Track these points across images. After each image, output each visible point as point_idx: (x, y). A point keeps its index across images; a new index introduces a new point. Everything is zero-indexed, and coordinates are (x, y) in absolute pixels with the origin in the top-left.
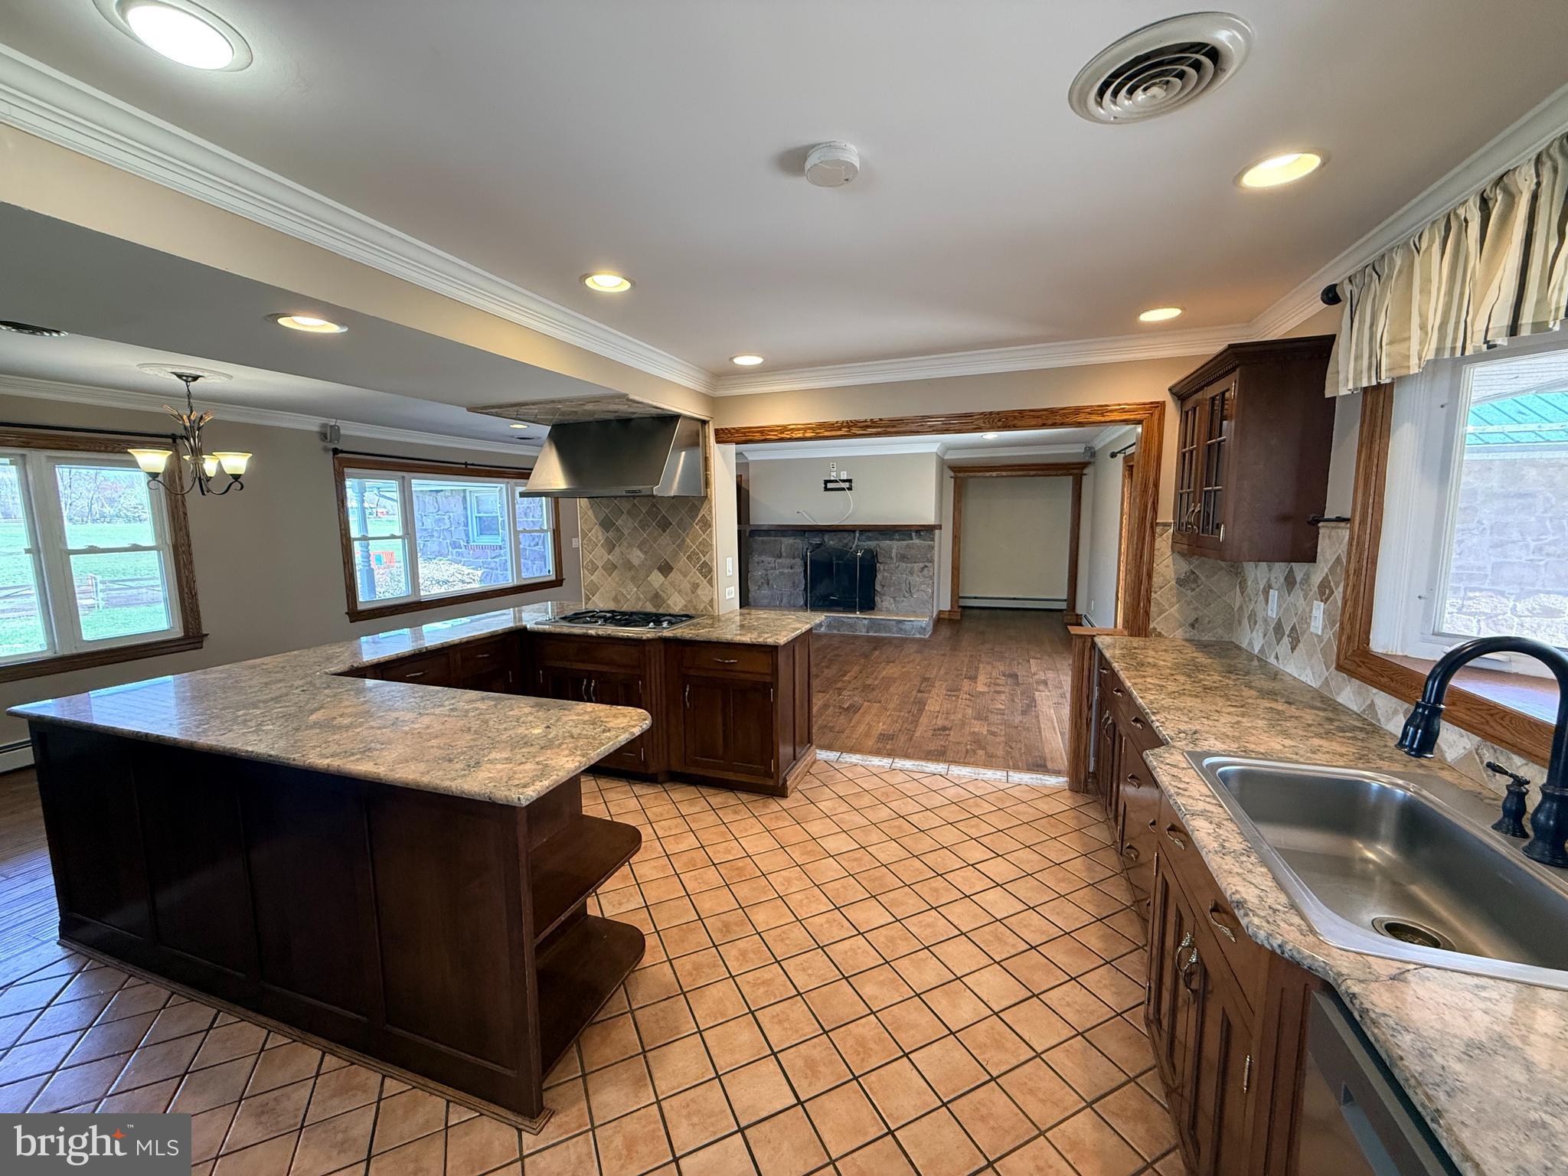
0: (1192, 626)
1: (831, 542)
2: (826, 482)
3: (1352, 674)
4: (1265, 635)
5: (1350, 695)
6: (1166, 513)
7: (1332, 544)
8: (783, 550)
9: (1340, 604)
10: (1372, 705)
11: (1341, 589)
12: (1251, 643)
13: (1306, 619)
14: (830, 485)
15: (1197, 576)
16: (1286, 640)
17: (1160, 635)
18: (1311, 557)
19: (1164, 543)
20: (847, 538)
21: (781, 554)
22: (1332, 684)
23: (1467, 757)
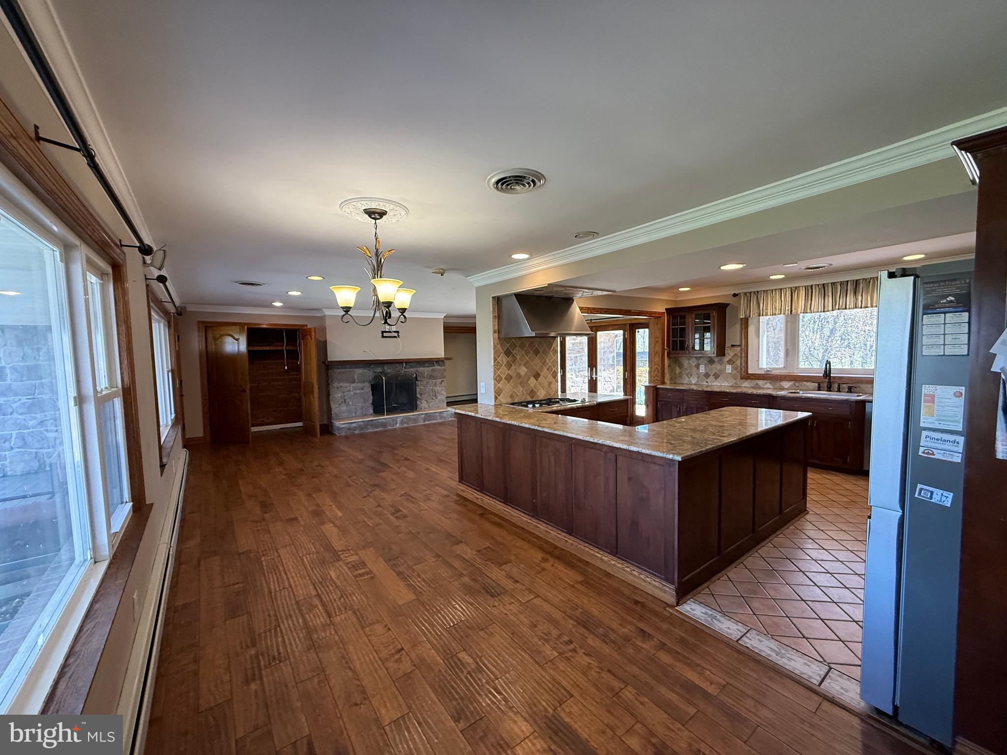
1: (389, 370)
2: (383, 332)
3: (747, 379)
4: (698, 378)
5: (746, 384)
7: (732, 352)
8: (356, 377)
9: (739, 365)
11: (738, 361)
12: (689, 381)
13: (722, 370)
14: (385, 334)
16: (711, 377)
20: (399, 367)
21: (354, 379)
22: (738, 383)
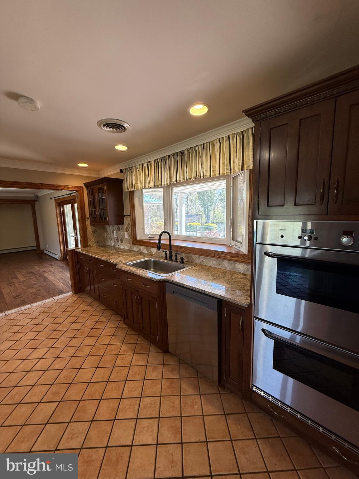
0: (97, 242)
3: (135, 244)
4: (114, 241)
5: (135, 249)
6: (87, 216)
7: (127, 221)
9: (131, 232)
10: (140, 249)
11: (130, 229)
12: (111, 244)
13: (124, 236)
15: (97, 231)
16: (120, 241)
17: (91, 246)
18: (123, 223)
19: (88, 223)
22: (132, 247)
23: (156, 252)
